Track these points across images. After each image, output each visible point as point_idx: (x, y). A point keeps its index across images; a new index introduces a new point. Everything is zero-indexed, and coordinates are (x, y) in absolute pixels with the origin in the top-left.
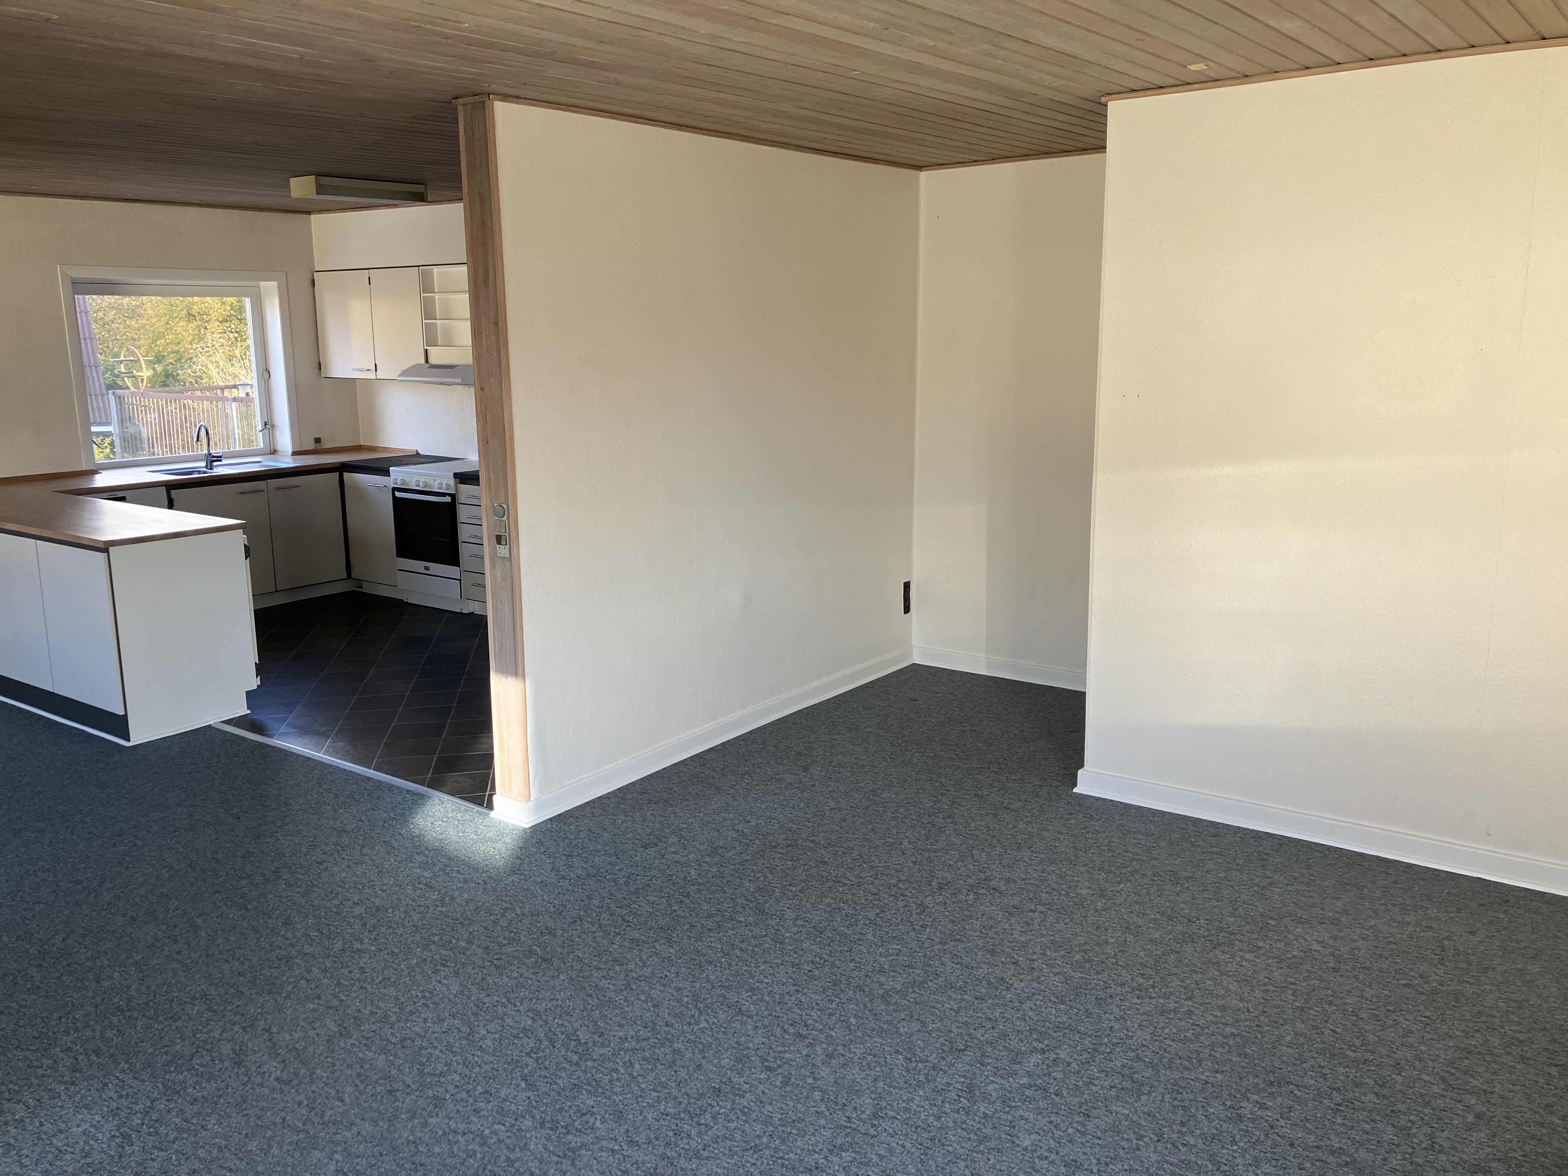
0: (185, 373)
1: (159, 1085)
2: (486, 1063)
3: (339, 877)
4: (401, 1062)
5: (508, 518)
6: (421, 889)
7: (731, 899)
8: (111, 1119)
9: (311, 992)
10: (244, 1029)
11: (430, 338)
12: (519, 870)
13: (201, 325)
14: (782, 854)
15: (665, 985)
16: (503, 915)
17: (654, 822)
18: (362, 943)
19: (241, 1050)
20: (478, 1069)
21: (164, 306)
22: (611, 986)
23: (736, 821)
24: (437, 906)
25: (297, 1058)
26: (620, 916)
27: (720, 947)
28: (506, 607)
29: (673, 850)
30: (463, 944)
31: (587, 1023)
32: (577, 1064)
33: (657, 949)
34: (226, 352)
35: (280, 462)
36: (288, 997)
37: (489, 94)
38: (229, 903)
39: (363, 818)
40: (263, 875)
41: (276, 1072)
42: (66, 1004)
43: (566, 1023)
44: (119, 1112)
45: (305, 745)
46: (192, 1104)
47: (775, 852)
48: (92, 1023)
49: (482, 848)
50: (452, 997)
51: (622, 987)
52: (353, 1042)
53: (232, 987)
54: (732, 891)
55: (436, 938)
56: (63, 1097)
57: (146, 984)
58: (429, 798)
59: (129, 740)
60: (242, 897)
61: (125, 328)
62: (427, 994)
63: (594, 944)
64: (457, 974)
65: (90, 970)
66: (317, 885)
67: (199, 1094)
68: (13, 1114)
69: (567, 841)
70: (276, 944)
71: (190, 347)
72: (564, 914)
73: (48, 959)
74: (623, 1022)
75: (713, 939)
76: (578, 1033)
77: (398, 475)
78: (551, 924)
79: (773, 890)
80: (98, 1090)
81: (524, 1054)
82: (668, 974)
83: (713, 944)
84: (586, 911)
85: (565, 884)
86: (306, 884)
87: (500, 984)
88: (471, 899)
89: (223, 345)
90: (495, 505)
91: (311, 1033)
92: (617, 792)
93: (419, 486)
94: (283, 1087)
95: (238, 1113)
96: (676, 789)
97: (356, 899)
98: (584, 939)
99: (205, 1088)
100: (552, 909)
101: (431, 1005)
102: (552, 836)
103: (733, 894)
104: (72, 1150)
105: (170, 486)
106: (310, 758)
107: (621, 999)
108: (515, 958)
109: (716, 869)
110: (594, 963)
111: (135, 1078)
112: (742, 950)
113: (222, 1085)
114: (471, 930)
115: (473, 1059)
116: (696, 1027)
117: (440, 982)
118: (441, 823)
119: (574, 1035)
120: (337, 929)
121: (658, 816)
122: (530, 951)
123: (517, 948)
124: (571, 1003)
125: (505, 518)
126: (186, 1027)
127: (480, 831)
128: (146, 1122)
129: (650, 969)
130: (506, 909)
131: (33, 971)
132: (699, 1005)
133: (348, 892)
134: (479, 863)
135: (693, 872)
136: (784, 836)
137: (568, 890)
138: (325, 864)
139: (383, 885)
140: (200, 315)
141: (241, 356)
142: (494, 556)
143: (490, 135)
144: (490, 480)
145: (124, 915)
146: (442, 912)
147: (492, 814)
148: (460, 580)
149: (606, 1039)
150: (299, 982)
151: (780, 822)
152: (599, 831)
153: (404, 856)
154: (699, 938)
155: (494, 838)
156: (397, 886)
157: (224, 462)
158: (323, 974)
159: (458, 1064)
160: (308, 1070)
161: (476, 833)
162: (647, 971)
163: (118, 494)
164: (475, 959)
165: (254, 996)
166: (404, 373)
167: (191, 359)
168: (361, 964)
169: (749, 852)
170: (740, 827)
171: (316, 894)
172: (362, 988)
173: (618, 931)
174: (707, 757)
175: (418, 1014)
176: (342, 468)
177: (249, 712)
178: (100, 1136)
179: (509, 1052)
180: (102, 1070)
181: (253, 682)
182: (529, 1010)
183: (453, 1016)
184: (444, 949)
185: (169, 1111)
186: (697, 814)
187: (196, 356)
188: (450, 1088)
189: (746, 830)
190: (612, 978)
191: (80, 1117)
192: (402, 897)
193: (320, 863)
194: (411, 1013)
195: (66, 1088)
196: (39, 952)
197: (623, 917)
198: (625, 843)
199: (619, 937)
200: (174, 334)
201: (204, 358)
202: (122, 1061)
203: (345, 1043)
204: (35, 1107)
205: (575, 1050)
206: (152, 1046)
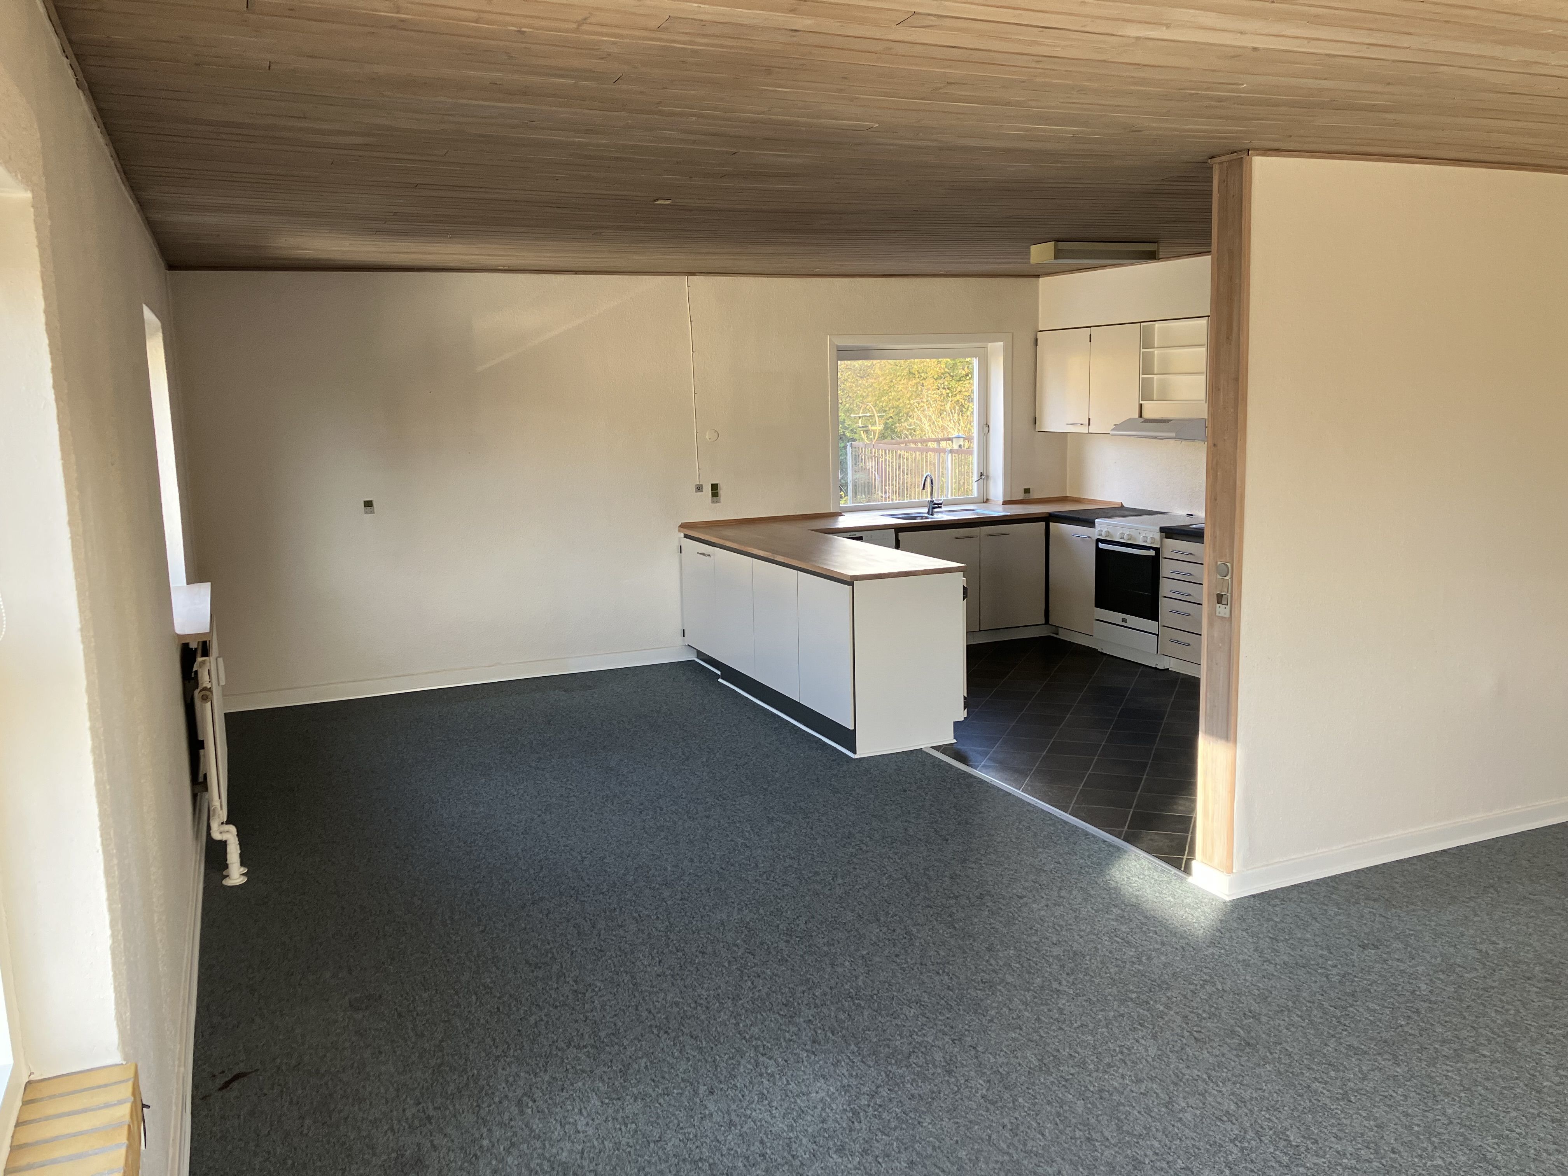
0: (903, 426)
1: (882, 1073)
2: (1186, 1138)
3: (1038, 915)
4: (1100, 1112)
5: (1232, 578)
6: (1118, 943)
7: (1472, 1027)
8: (843, 1093)
9: (1013, 1021)
10: (953, 1040)
11: (1146, 393)
12: (1219, 943)
13: (919, 382)
14: (1540, 988)
15: (1390, 1106)
16: (1202, 987)
17: (1373, 922)
18: (1060, 984)
19: (951, 1060)
20: (1178, 1142)
21: (890, 367)
22: (1325, 1091)
23: (1478, 940)
24: (1134, 963)
25: (1000, 1082)
26: (1334, 1017)
27: (1458, 1078)
28: (1222, 668)
29: (1396, 956)
30: (1161, 1008)
31: (1298, 1124)
32: (1287, 1166)
33: (1380, 1064)
34: (938, 407)
35: (991, 511)
36: (991, 1021)
37: (1249, 150)
38: (939, 919)
39: (1061, 860)
40: (968, 898)
41: (982, 1089)
42: (808, 980)
43: (1274, 1118)
44: (850, 1089)
45: (1005, 780)
46: (909, 1099)
47: (1530, 984)
48: (828, 1003)
49: (1182, 913)
50: (1150, 1059)
51: (1340, 1096)
52: (1053, 1080)
53: (942, 999)
54: (1474, 1018)
55: (1134, 996)
56: (806, 1063)
57: (871, 978)
58: (1125, 851)
59: (855, 753)
60: (950, 916)
61: (857, 386)
62: (1125, 1050)
63: (1304, 1040)
64: (1155, 1037)
65: (826, 954)
66: (1017, 919)
67: (916, 1092)
68: (766, 1068)
69: (1271, 923)
70: (981, 967)
71: (908, 402)
72: (1269, 999)
73: (794, 937)
74: (1341, 1135)
75: (1449, 1068)
76: (1288, 1133)
77: (1103, 527)
78: (1255, 1007)
79: (1526, 1028)
80: (833, 1064)
81: (1227, 1140)
82: (1394, 1094)
83: (1449, 1074)
84: (1294, 1003)
85: (1270, 968)
86: (1008, 915)
87: (1201, 1058)
88: (1169, 963)
89: (936, 400)
90: (1219, 563)
91: (1014, 1061)
92: (1329, 880)
93: (1123, 538)
94: (989, 1105)
95: (950, 1119)
96: (1401, 890)
97: (1055, 940)
98: (1293, 1033)
99: (921, 1087)
100: (1256, 992)
101: (1129, 1063)
102: (1255, 914)
103: (1474, 1021)
104: (812, 1113)
105: (899, 529)
106: (1010, 794)
107: (1337, 1109)
108: (1216, 1035)
109: (1453, 989)
110: (1305, 1061)
111: (863, 1062)
112: (1487, 1089)
113: (935, 1089)
114: (1169, 994)
115: (1173, 1130)
116: (1429, 1163)
117: (1137, 1041)
118: (1137, 879)
119: (1283, 1133)
120: (1036, 964)
121: (1378, 915)
122: (1233, 1032)
123: (1218, 1024)
124: (1279, 1099)
125: (1228, 577)
126: (904, 1026)
127: (1177, 895)
128: (872, 1104)
129: (1371, 1084)
130: (1205, 981)
131: (782, 945)
132: (1433, 1139)
133: (1047, 931)
134: (1176, 927)
135: (1423, 987)
136: (1542, 968)
137: (1273, 975)
138: (1025, 899)
139: (1080, 930)
140: (919, 373)
141: (951, 410)
142: (1212, 616)
143: (1245, 191)
144: (1216, 537)
145: (853, 911)
146: (1139, 970)
147: (1190, 879)
148: (1158, 635)
149: (1321, 1148)
150: (1002, 1009)
151: (1537, 951)
152: (1307, 918)
153: (1101, 906)
154: (1432, 1063)
155: (1192, 904)
156: (1094, 934)
157: (944, 508)
158: (1024, 1007)
159: (1157, 1130)
160: (1011, 1095)
161: (1173, 896)
162: (1369, 1086)
163: (857, 534)
164: (1174, 1026)
165: (962, 1012)
166: (1118, 427)
167: (907, 414)
168: (1060, 1005)
169: (1495, 978)
170: (1483, 947)
171: (1016, 927)
172: (1061, 1028)
173: (1332, 1033)
174: (1439, 859)
175: (1115, 1068)
176: (1049, 518)
177: (955, 741)
178: (834, 1106)
179: (1211, 1133)
180: (836, 1047)
181: (961, 715)
182: (1233, 1094)
183: (1152, 1079)
184: (1142, 1009)
185: (890, 1100)
186: (1428, 923)
187: (912, 411)
188: (1150, 1153)
189: (1491, 953)
190: (1326, 1083)
191: (819, 1084)
192: (1099, 946)
193: (1021, 898)
194: (1109, 1065)
195: (808, 1056)
196: (787, 929)
197: (1337, 1018)
198: (1338, 938)
199: (1334, 1039)
200: (896, 391)
201: (918, 412)
202: (852, 1043)
203: (1045, 1079)
204: (783, 1066)
205: (1285, 1150)
206: (876, 1036)
